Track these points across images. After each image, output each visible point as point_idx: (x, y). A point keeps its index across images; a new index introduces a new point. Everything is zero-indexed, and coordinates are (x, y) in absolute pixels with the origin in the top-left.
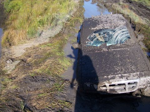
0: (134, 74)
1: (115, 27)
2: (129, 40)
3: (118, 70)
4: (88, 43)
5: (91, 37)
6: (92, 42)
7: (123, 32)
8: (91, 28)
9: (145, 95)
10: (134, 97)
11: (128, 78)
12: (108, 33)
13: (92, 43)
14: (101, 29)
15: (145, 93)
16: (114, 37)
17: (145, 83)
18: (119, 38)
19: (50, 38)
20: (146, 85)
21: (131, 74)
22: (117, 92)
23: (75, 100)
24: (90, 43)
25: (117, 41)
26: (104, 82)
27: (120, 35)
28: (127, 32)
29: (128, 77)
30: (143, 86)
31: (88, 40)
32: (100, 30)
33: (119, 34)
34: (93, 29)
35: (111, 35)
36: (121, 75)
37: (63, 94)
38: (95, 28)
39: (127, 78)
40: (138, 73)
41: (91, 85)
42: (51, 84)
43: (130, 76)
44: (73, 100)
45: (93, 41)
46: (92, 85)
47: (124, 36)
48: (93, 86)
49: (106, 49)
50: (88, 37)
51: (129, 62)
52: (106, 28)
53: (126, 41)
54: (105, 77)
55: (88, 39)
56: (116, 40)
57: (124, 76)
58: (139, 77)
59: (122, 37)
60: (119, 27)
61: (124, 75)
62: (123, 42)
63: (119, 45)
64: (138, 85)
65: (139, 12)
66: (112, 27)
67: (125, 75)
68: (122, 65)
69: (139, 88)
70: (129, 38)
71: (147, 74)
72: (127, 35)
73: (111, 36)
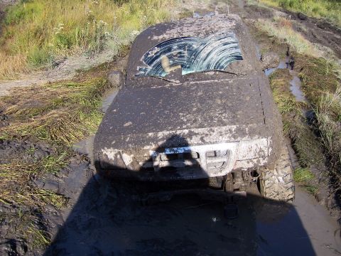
0: (224, 128)
1: (207, 34)
2: (238, 63)
3: (185, 120)
4: (140, 69)
5: (149, 56)
6: (150, 68)
7: (225, 44)
8: (152, 37)
9: (267, 196)
10: (230, 193)
11: (205, 139)
12: (190, 46)
13: (149, 70)
14: (175, 37)
15: (267, 191)
16: (203, 55)
17: (251, 155)
18: (214, 58)
19: (79, 71)
20: (255, 161)
21: (215, 129)
22: (179, 175)
23: (78, 194)
24: (145, 70)
25: (208, 66)
26: (145, 148)
27: (216, 51)
28: (236, 45)
29: (207, 135)
30: (248, 163)
31: (141, 64)
32: (172, 41)
33: (215, 48)
34: (155, 38)
35: (196, 51)
36: (190, 132)
37: (55, 179)
38: (161, 37)
39: (202, 139)
40: (234, 127)
41: (116, 155)
42: (36, 156)
43: (211, 133)
44: (75, 193)
45: (153, 65)
46: (118, 156)
47: (227, 53)
48: (121, 157)
49: (178, 81)
50: (143, 57)
51: (219, 106)
52: (185, 35)
53: (230, 64)
54: (150, 134)
55: (141, 60)
56: (206, 63)
57: (196, 134)
58: (235, 137)
59: (221, 56)
60: (217, 34)
61: (196, 131)
62: (222, 67)
63: (212, 73)
64: (233, 157)
65: (315, 37)
66: (199, 33)
67: (200, 130)
68: (199, 111)
69: (238, 166)
70: (239, 58)
71: (258, 130)
72: (234, 51)
73: (194, 53)
